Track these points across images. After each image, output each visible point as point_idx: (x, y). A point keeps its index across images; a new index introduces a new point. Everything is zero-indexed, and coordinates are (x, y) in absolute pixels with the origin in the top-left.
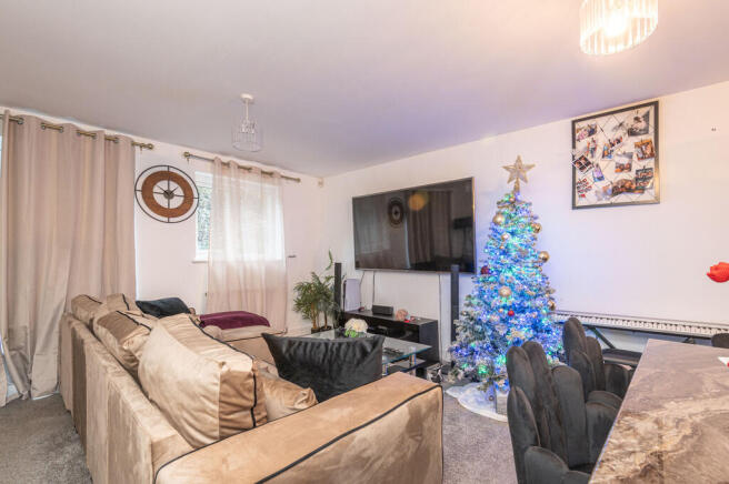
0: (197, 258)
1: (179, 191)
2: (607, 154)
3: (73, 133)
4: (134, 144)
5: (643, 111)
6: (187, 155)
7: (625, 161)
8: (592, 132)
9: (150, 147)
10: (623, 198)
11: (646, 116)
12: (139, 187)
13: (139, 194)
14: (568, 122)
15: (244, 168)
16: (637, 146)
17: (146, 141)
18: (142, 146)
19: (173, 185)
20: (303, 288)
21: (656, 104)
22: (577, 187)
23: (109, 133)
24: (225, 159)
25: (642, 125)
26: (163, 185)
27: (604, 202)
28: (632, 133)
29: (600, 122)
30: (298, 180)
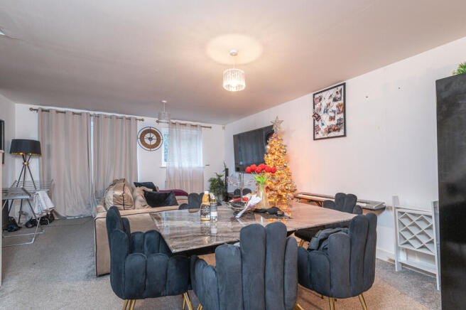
0: (163, 166)
1: (155, 137)
2: (326, 111)
3: (115, 118)
4: (136, 120)
5: (339, 88)
6: (158, 122)
7: (332, 115)
8: (320, 100)
9: (143, 120)
10: (332, 134)
11: (341, 91)
12: (139, 137)
13: (139, 140)
14: (311, 94)
15: (183, 124)
16: (337, 107)
17: (141, 118)
18: (140, 120)
19: (152, 135)
20: (213, 181)
21: (344, 84)
22: (316, 129)
23: (127, 116)
24: (174, 121)
25: (339, 96)
26: (148, 135)
27: (326, 136)
28: (335, 100)
29: (324, 94)
30: (210, 127)
